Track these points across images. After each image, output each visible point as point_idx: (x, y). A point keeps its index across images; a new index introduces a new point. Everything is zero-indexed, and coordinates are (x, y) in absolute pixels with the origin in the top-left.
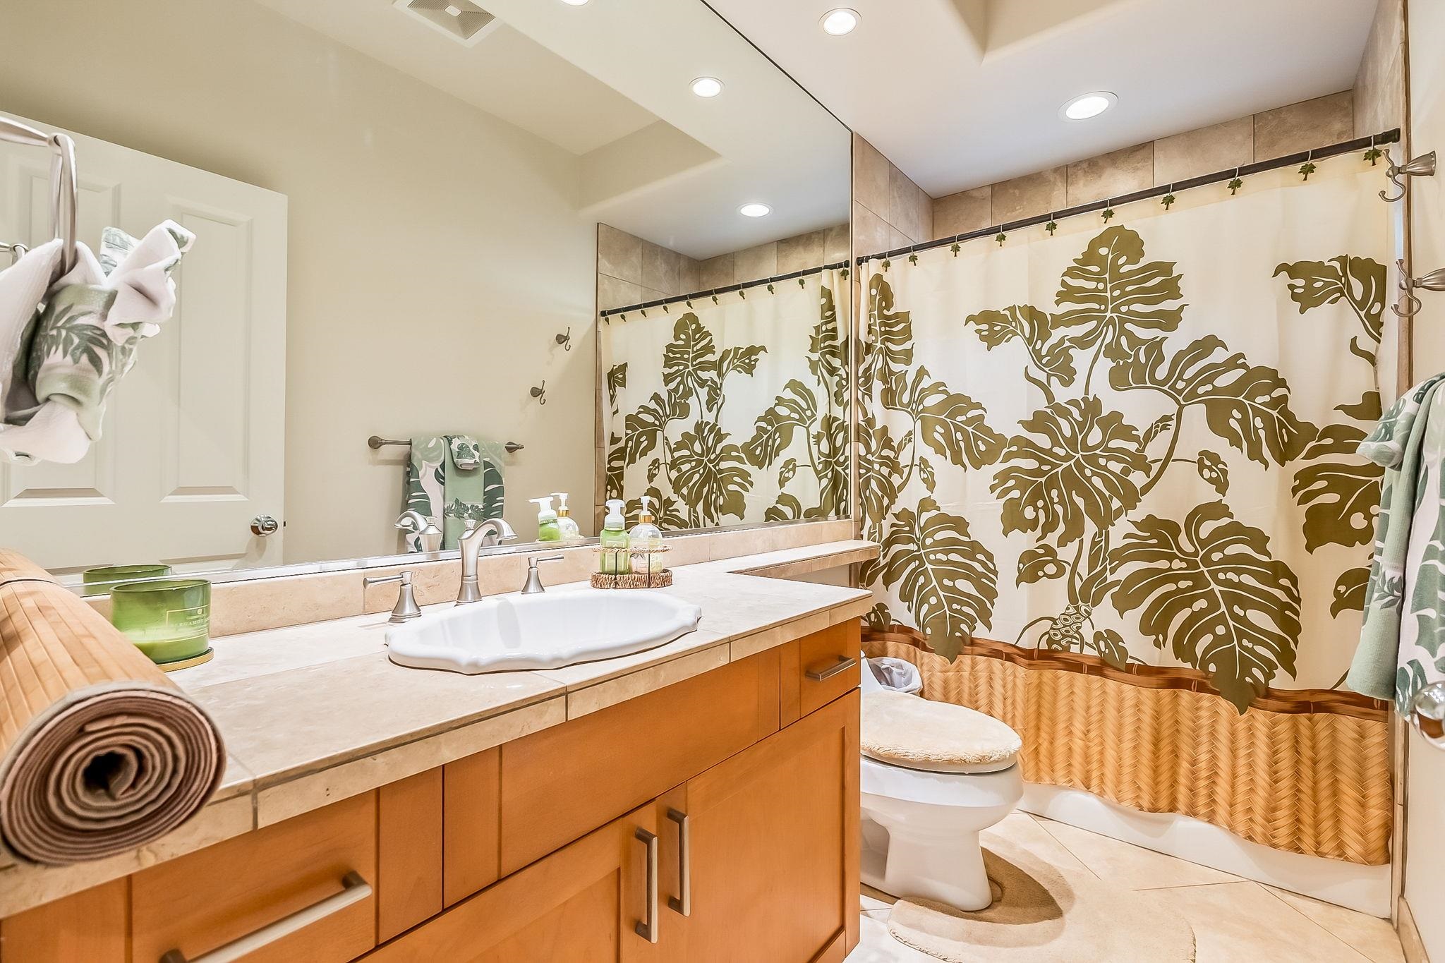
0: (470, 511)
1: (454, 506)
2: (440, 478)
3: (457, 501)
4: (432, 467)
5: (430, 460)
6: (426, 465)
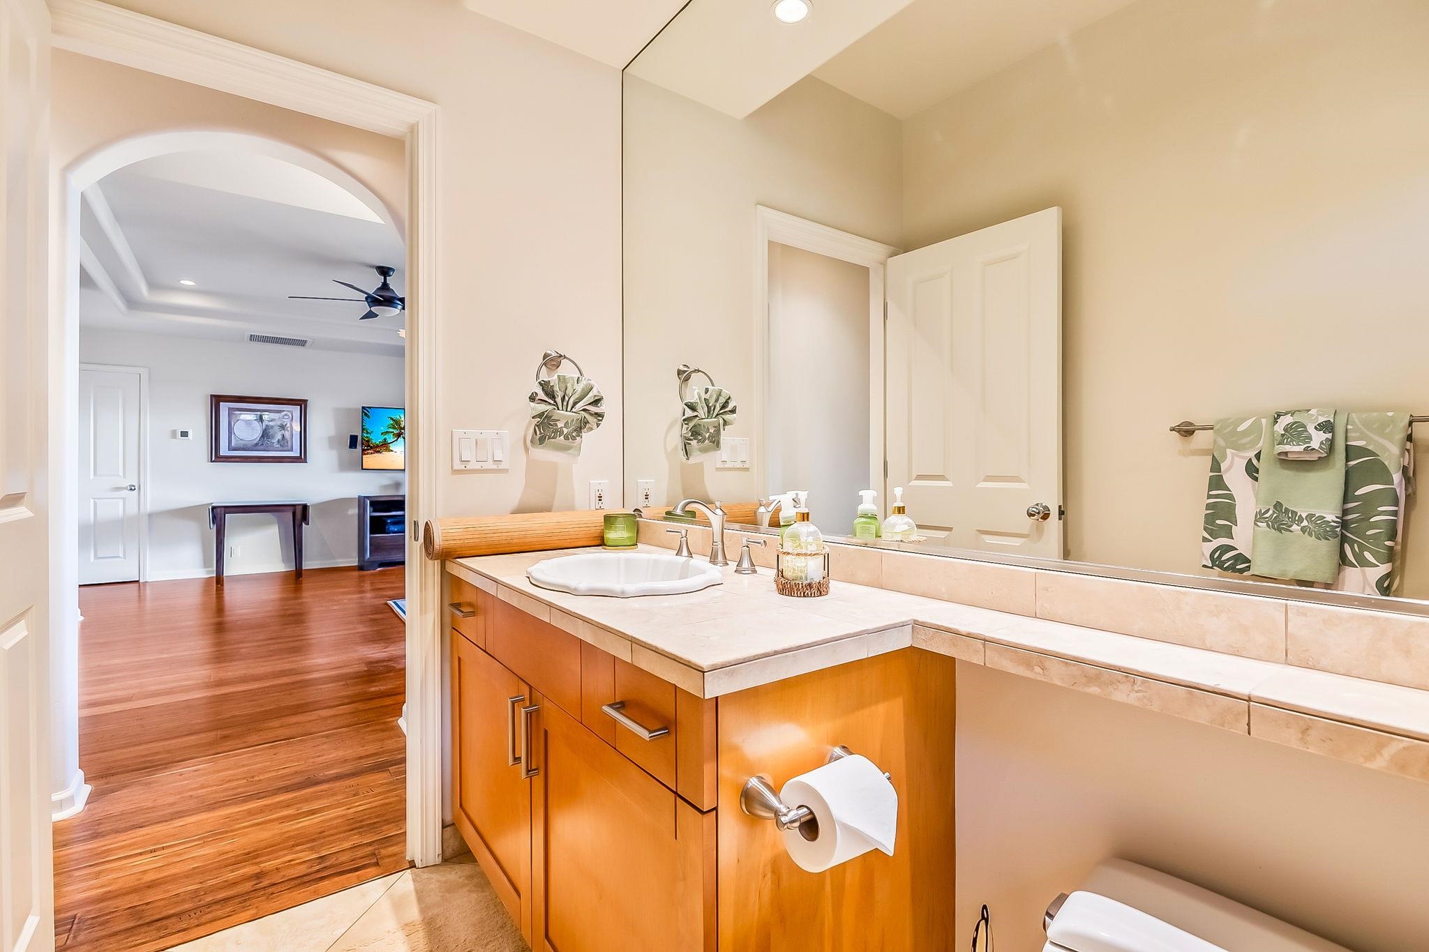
0: (1305, 523)
1: (1271, 512)
2: (1252, 470)
3: (1278, 506)
4: (1243, 458)
5: (1238, 448)
6: (1233, 454)
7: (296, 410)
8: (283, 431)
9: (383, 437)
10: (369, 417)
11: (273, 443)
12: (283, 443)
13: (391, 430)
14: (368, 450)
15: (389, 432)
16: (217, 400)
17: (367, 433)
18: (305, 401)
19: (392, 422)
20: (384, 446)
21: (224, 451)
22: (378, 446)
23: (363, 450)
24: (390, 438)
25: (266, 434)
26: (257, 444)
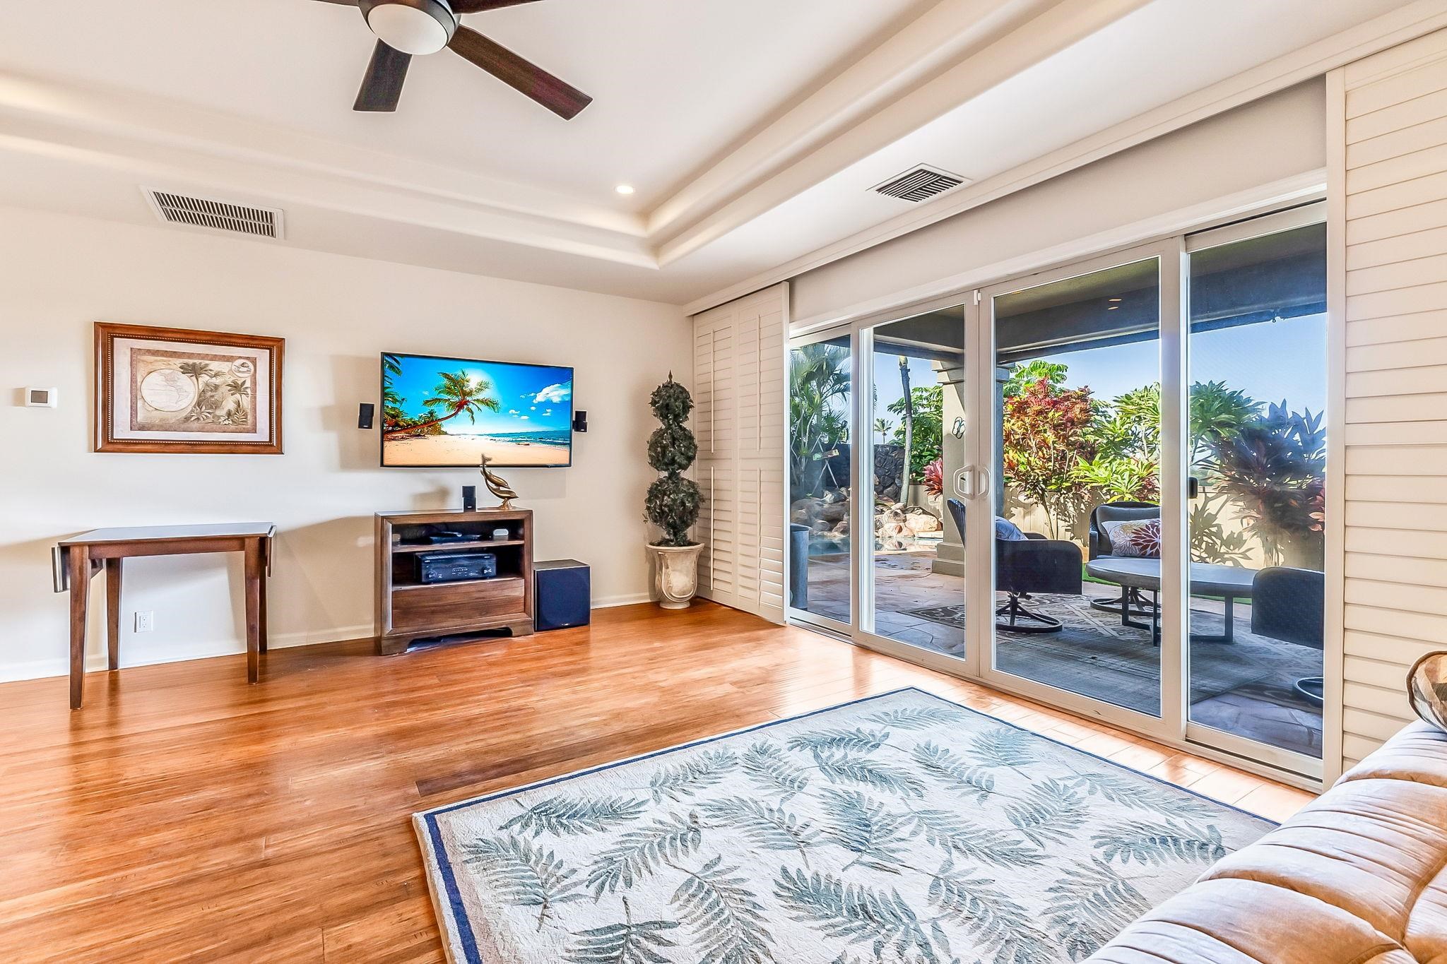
7: (263, 356)
8: (238, 396)
9: (428, 409)
10: (398, 372)
11: (219, 417)
12: (238, 417)
13: (446, 397)
14: (392, 431)
15: (439, 400)
16: (107, 334)
17: (395, 401)
18: (280, 341)
19: (445, 382)
20: (431, 425)
21: (122, 431)
22: (415, 425)
23: (384, 433)
24: (442, 411)
25: (205, 401)
26: (187, 419)
